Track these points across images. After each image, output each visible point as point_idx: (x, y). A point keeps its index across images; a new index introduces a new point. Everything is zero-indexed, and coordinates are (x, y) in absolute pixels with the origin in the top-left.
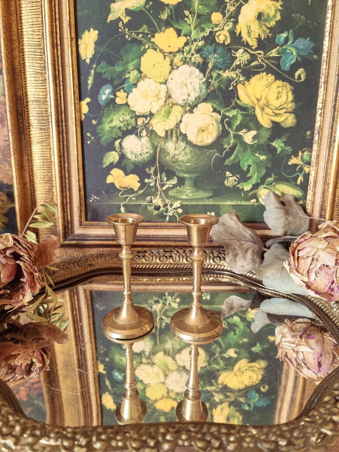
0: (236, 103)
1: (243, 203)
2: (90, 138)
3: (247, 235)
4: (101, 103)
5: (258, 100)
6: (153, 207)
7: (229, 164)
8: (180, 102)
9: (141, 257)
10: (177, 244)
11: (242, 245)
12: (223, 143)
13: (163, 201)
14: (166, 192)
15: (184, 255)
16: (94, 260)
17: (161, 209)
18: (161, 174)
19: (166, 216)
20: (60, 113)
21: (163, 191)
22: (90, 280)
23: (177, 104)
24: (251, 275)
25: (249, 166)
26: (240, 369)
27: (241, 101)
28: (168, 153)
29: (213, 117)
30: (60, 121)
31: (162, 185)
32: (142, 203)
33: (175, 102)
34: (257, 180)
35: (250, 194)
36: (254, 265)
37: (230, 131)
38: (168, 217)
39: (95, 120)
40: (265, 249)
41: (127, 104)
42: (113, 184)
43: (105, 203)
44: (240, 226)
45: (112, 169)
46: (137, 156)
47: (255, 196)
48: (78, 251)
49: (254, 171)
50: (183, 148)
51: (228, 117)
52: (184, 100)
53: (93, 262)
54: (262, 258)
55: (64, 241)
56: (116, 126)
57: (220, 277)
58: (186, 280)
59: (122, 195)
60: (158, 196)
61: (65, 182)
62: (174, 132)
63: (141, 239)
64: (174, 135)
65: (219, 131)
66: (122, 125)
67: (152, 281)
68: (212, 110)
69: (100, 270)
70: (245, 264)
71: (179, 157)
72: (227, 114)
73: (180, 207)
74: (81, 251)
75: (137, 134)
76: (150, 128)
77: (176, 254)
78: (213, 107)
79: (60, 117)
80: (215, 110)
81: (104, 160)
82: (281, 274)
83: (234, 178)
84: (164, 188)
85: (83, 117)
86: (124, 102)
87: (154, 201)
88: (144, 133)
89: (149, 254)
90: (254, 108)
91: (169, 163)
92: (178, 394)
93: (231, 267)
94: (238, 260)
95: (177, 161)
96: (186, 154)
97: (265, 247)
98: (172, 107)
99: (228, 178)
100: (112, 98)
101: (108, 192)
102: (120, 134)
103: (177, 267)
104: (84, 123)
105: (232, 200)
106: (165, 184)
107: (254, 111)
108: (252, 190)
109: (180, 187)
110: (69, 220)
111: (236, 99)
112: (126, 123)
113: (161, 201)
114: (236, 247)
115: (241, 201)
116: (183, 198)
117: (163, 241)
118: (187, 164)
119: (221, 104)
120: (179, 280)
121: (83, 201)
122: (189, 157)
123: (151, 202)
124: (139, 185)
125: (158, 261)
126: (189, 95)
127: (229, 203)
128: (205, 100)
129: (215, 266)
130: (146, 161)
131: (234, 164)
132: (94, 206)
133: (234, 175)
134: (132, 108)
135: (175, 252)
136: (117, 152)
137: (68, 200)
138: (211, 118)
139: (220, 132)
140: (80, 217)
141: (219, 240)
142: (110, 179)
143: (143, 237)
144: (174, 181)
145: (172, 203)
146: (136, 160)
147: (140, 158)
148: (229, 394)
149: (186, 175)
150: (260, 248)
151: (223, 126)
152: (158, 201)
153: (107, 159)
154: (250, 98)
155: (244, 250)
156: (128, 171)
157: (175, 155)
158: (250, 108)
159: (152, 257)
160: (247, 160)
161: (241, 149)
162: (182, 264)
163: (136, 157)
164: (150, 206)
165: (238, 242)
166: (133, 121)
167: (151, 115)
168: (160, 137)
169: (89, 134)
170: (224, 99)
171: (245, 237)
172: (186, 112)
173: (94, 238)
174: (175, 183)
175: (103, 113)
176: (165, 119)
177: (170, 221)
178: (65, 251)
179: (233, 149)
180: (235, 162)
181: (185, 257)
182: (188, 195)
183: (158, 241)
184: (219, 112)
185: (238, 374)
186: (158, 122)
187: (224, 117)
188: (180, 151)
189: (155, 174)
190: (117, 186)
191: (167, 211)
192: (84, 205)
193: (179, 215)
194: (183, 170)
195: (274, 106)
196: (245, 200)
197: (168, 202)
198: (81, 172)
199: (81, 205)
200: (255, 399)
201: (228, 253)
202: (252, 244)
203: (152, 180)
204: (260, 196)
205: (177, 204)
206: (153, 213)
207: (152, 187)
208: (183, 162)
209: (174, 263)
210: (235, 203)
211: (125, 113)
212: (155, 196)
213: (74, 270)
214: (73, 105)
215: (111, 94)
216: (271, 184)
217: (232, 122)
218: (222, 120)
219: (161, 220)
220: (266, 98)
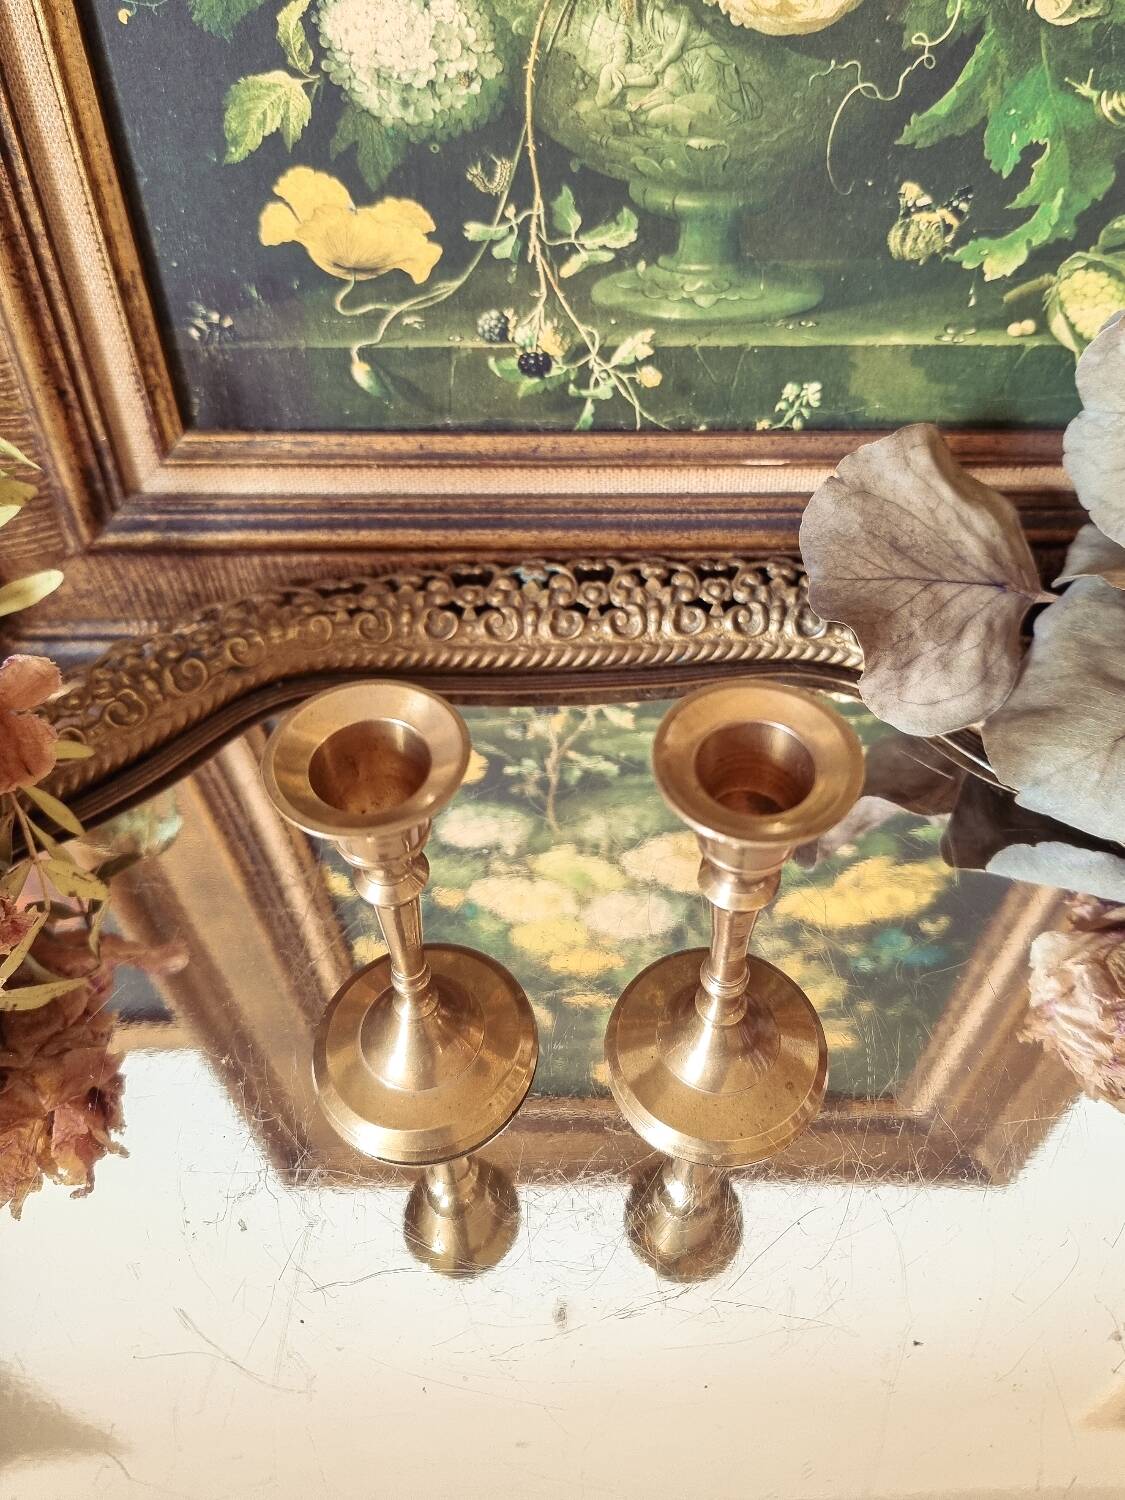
1: (970, 338)
3: (973, 548)
6: (512, 363)
7: (922, 143)
9: (469, 614)
11: (944, 606)
12: (905, 17)
13: (567, 329)
14: (578, 287)
15: (665, 597)
17: (557, 370)
18: (549, 195)
19: (582, 401)
21: (563, 283)
25: (1033, 151)
26: (856, 883)
28: (590, 81)
31: (559, 255)
32: (455, 341)
34: (1056, 227)
35: (1011, 295)
36: (987, 695)
38: (589, 408)
40: (1044, 599)
42: (295, 252)
43: (268, 345)
44: (941, 500)
45: (280, 171)
46: (414, 95)
47: (1036, 308)
48: (174, 567)
49: (1050, 177)
50: (671, 50)
55: (96, 533)
59: (349, 302)
60: (539, 310)
63: (465, 516)
70: (943, 692)
71: (649, 99)
73: (648, 360)
74: (188, 568)
77: (629, 595)
81: (232, 122)
82: (1103, 773)
83: (943, 214)
84: (569, 270)
87: (521, 334)
91: (593, 136)
95: (638, 124)
96: (689, 84)
99: (908, 213)
101: (274, 289)
103: (634, 659)
105: (913, 324)
106: (573, 249)
108: (1021, 274)
109: (652, 261)
110: (102, 438)
113: (556, 330)
114: (916, 625)
115: (961, 327)
116: (665, 315)
117: (567, 526)
118: (694, 142)
121: (153, 339)
122: (705, 99)
123: (503, 335)
124: (436, 251)
125: (545, 632)
127: (899, 339)
130: (467, 123)
131: (952, 138)
132: (212, 359)
133: (940, 198)
136: (295, 73)
140: (154, 417)
141: (835, 585)
142: (275, 227)
143: (469, 511)
144: (623, 233)
145: (609, 343)
146: (410, 117)
147: (429, 109)
149: (685, 203)
150: (1023, 598)
152: (535, 331)
153: (245, 115)
155: (950, 633)
156: (372, 182)
157: (626, 88)
159: (520, 614)
160: (1025, 120)
161: (1002, 58)
162: (655, 647)
163: (405, 103)
164: (500, 355)
165: (926, 596)
171: (959, 557)
173: (237, 517)
174: (624, 243)
177: (598, 429)
178: (114, 568)
179: (957, 52)
180: (959, 133)
181: (670, 610)
182: (691, 301)
183: (542, 525)
185: (850, 893)
188: (658, 66)
189: (520, 195)
190: (320, 257)
191: (584, 377)
192: (160, 357)
193: (642, 392)
194: (671, 173)
196: (981, 325)
197: (591, 335)
202: (989, 593)
203: (504, 228)
204: (1062, 304)
205: (635, 345)
206: (515, 386)
207: (506, 262)
208: (668, 128)
209: (620, 641)
210: (926, 339)
212: (524, 306)
213: (163, 709)
216: (1124, 246)
219: (554, 420)
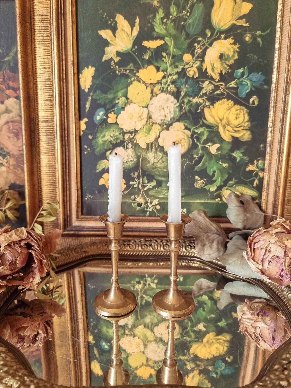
0: (203, 122)
1: (210, 201)
2: (87, 149)
3: (213, 228)
4: (96, 122)
5: (221, 120)
6: (136, 204)
7: (198, 170)
8: (159, 121)
9: (126, 245)
10: (156, 234)
11: (209, 236)
12: (193, 153)
13: (145, 199)
14: (147, 192)
15: (161, 244)
16: (88, 248)
17: (143, 206)
18: (143, 177)
19: (147, 211)
20: (63, 131)
21: (145, 191)
22: (84, 264)
23: (156, 123)
24: (216, 262)
25: (214, 172)
26: (208, 342)
27: (207, 120)
28: (149, 162)
29: (184, 133)
30: (64, 136)
31: (144, 187)
32: (127, 201)
33: (154, 122)
34: (220, 183)
35: (215, 194)
36: (219, 253)
37: (198, 144)
38: (148, 212)
39: (91, 136)
40: (228, 240)
41: (116, 123)
42: (104, 186)
43: (97, 201)
44: (207, 221)
45: (104, 174)
46: (124, 163)
47: (220, 196)
48: (75, 239)
49: (218, 175)
50: (160, 157)
51: (197, 133)
52: (162, 120)
53: (87, 250)
54: (226, 247)
55: (63, 231)
56: (107, 140)
57: (191, 263)
58: (163, 265)
60: (141, 195)
61: (66, 184)
62: (153, 145)
63: (127, 230)
64: (154, 147)
65: (189, 144)
66: (112, 140)
67: (135, 265)
68: (184, 127)
69: (93, 256)
70: (211, 252)
71: (157, 164)
72: (196, 131)
73: (158, 204)
74: (77, 240)
75: (124, 147)
76: (135, 142)
77: (155, 243)
78: (184, 125)
79: (63, 133)
80: (186, 128)
81: (98, 167)
82: (241, 262)
83: (202, 181)
84: (145, 189)
85: (82, 133)
86: (115, 122)
87: (137, 200)
88: (130, 145)
89: (133, 243)
90: (218, 126)
91: (149, 169)
92: (155, 362)
93: (200, 255)
94: (206, 249)
95: (156, 167)
96: (163, 162)
97: (228, 238)
98: (152, 126)
99: (197, 181)
100: (105, 119)
101: (100, 192)
102: (111, 146)
103: (155, 254)
104: (82, 138)
105: (200, 199)
106: (146, 186)
107: (218, 128)
108: (216, 190)
109: (158, 188)
110: (69, 214)
111: (203, 120)
112: (115, 137)
113: (143, 199)
114: (204, 238)
115: (208, 199)
116: (160, 197)
117: (144, 232)
118: (164, 170)
119: (191, 123)
120: (157, 264)
121: (80, 199)
122: (166, 164)
123: (135, 200)
124: (125, 186)
125: (140, 248)
126: (166, 116)
127: (198, 201)
128: (178, 120)
129: (186, 253)
130: (131, 167)
131: (202, 170)
132: (88, 203)
133: (202, 179)
134: (120, 127)
135: (154, 241)
136: (107, 160)
137: (68, 198)
138: (183, 134)
139: (191, 146)
140: (77, 212)
141: (190, 232)
142: (101, 182)
143: (127, 229)
144: (154, 183)
145: (152, 201)
147: (126, 165)
148: (198, 363)
149: (163, 179)
150: (224, 239)
151: (193, 141)
152: (140, 199)
153: (100, 166)
154: (214, 119)
155: (211, 241)
157: (154, 162)
158: (215, 126)
159: (135, 245)
160: (212, 167)
161: (208, 158)
162: (160, 252)
164: (134, 203)
165: (206, 234)
166: (121, 137)
167: (136, 132)
168: (143, 149)
169: (86, 147)
170: (193, 119)
171: (211, 230)
172: (163, 130)
173: (88, 229)
174: (154, 185)
175: (97, 130)
176: (147, 134)
177: (150, 216)
178: (65, 240)
179: (201, 158)
180: (203, 169)
181: (162, 246)
182: (164, 194)
183: (140, 231)
184: (189, 130)
185: (207, 345)
186: (141, 137)
187: (194, 133)
188: (159, 159)
189: (138, 178)
191: (147, 207)
192: (80, 202)
193: (157, 210)
194: (161, 174)
195: (234, 125)
196: (211, 199)
197: (149, 200)
198: (79, 176)
199: (78, 202)
200: (222, 367)
201: (197, 244)
202: (217, 236)
203: (136, 183)
204: (224, 195)
205: (156, 202)
206: (136, 208)
207: (136, 188)
208: (160, 168)
209: (153, 250)
210: (202, 201)
211: (115, 130)
212: (138, 195)
213: (72, 256)
214: (74, 124)
215: (104, 115)
216: (232, 186)
217: (200, 137)
218: (192, 136)
219: (142, 214)
220: (227, 118)
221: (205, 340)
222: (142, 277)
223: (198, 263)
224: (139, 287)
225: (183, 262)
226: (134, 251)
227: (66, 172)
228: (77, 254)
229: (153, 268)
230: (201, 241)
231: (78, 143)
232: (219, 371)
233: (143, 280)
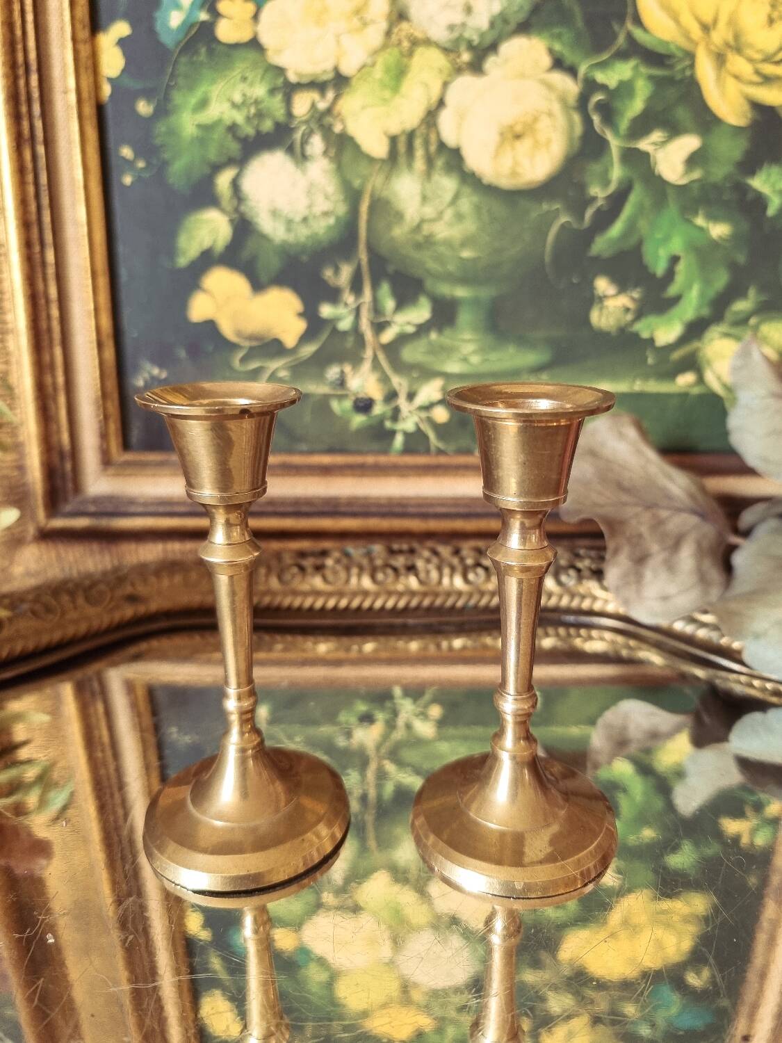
0: (630, 38)
1: (654, 386)
2: (130, 164)
3: (676, 491)
4: (168, 40)
5: (706, 28)
6: (348, 404)
7: (606, 254)
8: (439, 33)
9: (310, 570)
10: (433, 525)
11: (662, 522)
12: (586, 178)
13: (385, 380)
14: (391, 350)
15: (455, 561)
16: (145, 581)
17: (378, 409)
18: (375, 287)
19: (392, 433)
20: (21, 71)
21: (383, 347)
22: (133, 650)
23: (428, 42)
24: (689, 629)
25: (675, 260)
26: (626, 923)
27: (645, 30)
28: (399, 216)
29: (549, 87)
30: (23, 98)
31: (379, 327)
32: (313, 388)
33: (419, 35)
34: (700, 307)
35: (676, 356)
36: (706, 592)
37: (609, 136)
38: (399, 437)
39: (149, 100)
40: (734, 540)
41: (255, 44)
42: (210, 326)
44: (648, 461)
46: (294, 225)
47: (692, 364)
48: (101, 552)
49: (688, 276)
50: (448, 197)
51: (603, 87)
52: (451, 28)
53: (141, 589)
54: (728, 568)
55: (49, 518)
56: (219, 122)
57: (579, 636)
58: (464, 648)
59: (244, 360)
60: (367, 366)
61: (49, 317)
62: (418, 143)
63: (311, 509)
64: (419, 153)
65: (570, 139)
66: (239, 118)
67: (348, 650)
68: (547, 61)
69: (167, 614)
70: (672, 589)
71: (436, 227)
72: (600, 77)
73: (441, 402)
74: (110, 552)
75: (290, 150)
76: (338, 128)
77: (428, 561)
78: (551, 51)
79: (22, 82)
80: (558, 64)
81: (182, 242)
83: (624, 301)
84: (388, 336)
85: (107, 90)
86: (245, 36)
87: (354, 384)
88: (316, 144)
89: (338, 561)
90: (691, 56)
91: (403, 250)
92: (435, 994)
93: (626, 602)
94: (648, 574)
95: (429, 242)
96: (459, 217)
97: (736, 531)
98: (410, 54)
99: (602, 300)
100: (203, 23)
101: (195, 351)
102: (234, 148)
103: (432, 603)
104: (110, 113)
105: (613, 378)
106: (390, 324)
107: (692, 66)
108: (683, 340)
109: (440, 330)
111: (629, 26)
112: (253, 110)
113: (378, 380)
114: (644, 529)
115: (646, 377)
116: (449, 369)
117: (383, 516)
118: (464, 254)
119: (577, 43)
120: (438, 646)
121: (112, 384)
122: (470, 226)
123: (342, 382)
124: (302, 325)
125: (367, 583)
126: (468, 10)
128: (524, 28)
129: (561, 599)
130: (325, 242)
131: (623, 251)
133: (622, 289)
134: (275, 58)
135: (426, 554)
136: (223, 211)
137: (60, 379)
138: (543, 91)
139: (577, 144)
140: (104, 436)
141: (578, 507)
142: (200, 308)
143: (316, 505)
144: (420, 313)
145: (413, 389)
146: (291, 238)
147: (302, 234)
148: (589, 993)
149: (461, 292)
150: (720, 535)
151: (588, 121)
152: (363, 381)
153: (191, 238)
154: (676, 20)
155: (670, 542)
156: (264, 278)
157: (422, 221)
158: (679, 54)
159: (348, 569)
160: (667, 239)
161: (646, 203)
162: (448, 594)
163: (289, 230)
164: (341, 398)
165: (648, 514)
166: (276, 105)
167: (340, 81)
168: (371, 160)
169: (127, 152)
170: (590, 21)
172: (458, 70)
173: (151, 508)
174: (422, 320)
175: (173, 76)
176: (387, 94)
177: (408, 449)
178: (58, 553)
179: (618, 200)
180: (627, 247)
181: (459, 568)
182: (465, 360)
183: (366, 515)
184: (572, 71)
185: (623, 935)
186: (364, 108)
187: (590, 86)
188: (441, 208)
189: (356, 287)
190: (227, 329)
191: (396, 415)
192: (115, 396)
193: (437, 427)
194: (450, 273)
195: (758, 51)
196: (659, 377)
197: (400, 384)
198: (103, 281)
199: (104, 395)
200: (671, 1008)
201: (616, 551)
202: (694, 520)
203: (345, 310)
204: (709, 363)
205: (431, 391)
206: (348, 422)
207: (345, 333)
208: (448, 243)
209: (422, 588)
210: (623, 387)
211: (250, 75)
212: (356, 361)
213: (72, 615)
214: (69, 45)
215: (202, 7)
216: (742, 321)
217: (617, 104)
218: (583, 100)
219: (375, 446)
220: (732, 22)
221: (615, 917)
222: (381, 697)
223: (608, 635)
224: (367, 737)
225: (547, 635)
226: (341, 594)
227: (44, 264)
228: (99, 609)
229: (421, 660)
230: (629, 540)
231: (92, 134)
232: (661, 1018)
233: (382, 708)
